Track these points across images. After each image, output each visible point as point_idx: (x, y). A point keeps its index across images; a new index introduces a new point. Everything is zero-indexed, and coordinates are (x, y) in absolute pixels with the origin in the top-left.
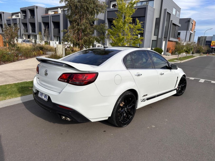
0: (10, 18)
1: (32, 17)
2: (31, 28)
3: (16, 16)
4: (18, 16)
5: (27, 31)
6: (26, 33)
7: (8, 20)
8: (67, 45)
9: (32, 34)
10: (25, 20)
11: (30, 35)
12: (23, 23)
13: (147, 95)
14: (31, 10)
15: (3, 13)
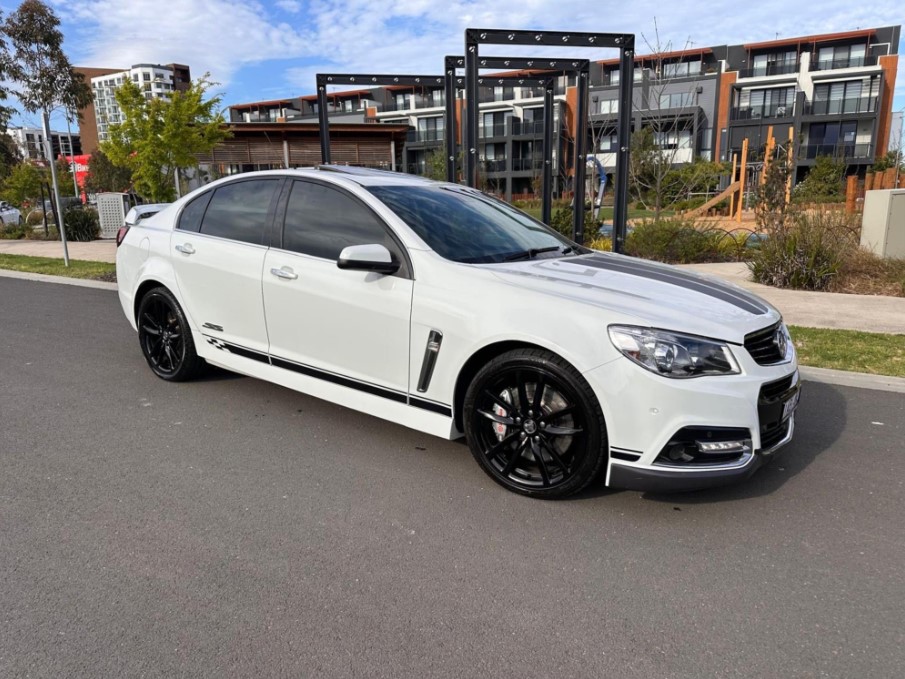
13: (219, 329)
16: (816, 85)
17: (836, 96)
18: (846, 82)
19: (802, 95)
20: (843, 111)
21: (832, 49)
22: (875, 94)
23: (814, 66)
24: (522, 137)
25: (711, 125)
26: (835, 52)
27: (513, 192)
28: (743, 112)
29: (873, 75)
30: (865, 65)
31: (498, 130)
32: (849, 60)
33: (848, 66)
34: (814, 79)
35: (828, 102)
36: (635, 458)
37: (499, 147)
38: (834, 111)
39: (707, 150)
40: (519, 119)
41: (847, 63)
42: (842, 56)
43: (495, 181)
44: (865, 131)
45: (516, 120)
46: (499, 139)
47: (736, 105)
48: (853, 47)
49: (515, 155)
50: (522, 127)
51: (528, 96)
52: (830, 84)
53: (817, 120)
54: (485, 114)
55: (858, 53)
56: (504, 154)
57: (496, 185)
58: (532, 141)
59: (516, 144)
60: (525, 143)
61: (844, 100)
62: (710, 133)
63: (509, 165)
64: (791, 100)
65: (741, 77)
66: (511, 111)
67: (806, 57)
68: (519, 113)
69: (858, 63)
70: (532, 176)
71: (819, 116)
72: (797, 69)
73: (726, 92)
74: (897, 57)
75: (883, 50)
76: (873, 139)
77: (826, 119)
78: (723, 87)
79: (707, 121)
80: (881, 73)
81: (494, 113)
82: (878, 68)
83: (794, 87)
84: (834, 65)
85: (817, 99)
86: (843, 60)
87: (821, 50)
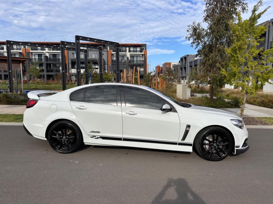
0: (192, 60)
3: (199, 57)
4: (201, 57)
13: (99, 132)
14: (185, 58)
15: (188, 55)
16: (131, 56)
18: (137, 56)
19: (128, 58)
20: (137, 62)
21: (133, 47)
22: (143, 59)
23: (130, 51)
24: (49, 62)
25: (106, 63)
26: (133, 48)
27: (47, 79)
28: (114, 61)
29: (142, 55)
30: (140, 52)
31: (40, 59)
32: (137, 50)
33: (136, 52)
34: (130, 54)
35: (134, 60)
36: (239, 147)
37: (41, 65)
38: (135, 63)
39: (106, 70)
40: (48, 57)
41: (136, 51)
42: (135, 49)
43: (41, 75)
44: (142, 68)
45: (47, 57)
46: (40, 62)
47: (112, 59)
48: (137, 48)
49: (47, 67)
50: (49, 59)
51: (50, 50)
52: (134, 56)
54: (35, 54)
55: (138, 49)
56: (43, 67)
57: (41, 77)
58: (53, 64)
59: (47, 64)
60: (50, 64)
61: (137, 60)
62: (107, 65)
63: (45, 71)
64: (126, 59)
65: (113, 52)
66: (45, 54)
67: (128, 48)
68: (48, 55)
69: (138, 51)
70: (54, 74)
71: (132, 63)
72: (126, 51)
73: (110, 55)
74: (147, 51)
75: (143, 49)
76: (144, 69)
78: (109, 54)
79: (105, 63)
80: (144, 54)
81: (38, 54)
82: (143, 53)
83: (125, 56)
84: (134, 51)
85: (131, 59)
86: (135, 51)
87: (131, 47)
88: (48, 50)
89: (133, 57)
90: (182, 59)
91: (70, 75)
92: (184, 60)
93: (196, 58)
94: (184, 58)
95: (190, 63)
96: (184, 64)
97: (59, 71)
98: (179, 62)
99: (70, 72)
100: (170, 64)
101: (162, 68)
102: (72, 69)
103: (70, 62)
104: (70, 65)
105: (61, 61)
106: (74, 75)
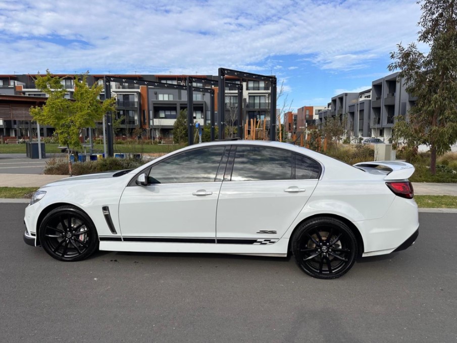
0: (354, 101)
1: (391, 94)
2: (387, 116)
3: (365, 97)
4: (368, 97)
5: (379, 123)
6: (377, 126)
7: (352, 106)
8: (402, 143)
9: (386, 127)
10: (378, 101)
11: (383, 128)
12: (374, 108)
14: (341, 98)
15: (346, 94)
16: (249, 96)
17: (257, 101)
18: (260, 96)
19: (245, 99)
20: (260, 107)
21: (252, 82)
22: (270, 101)
23: (247, 89)
26: (254, 83)
30: (265, 90)
32: (259, 87)
33: (259, 90)
34: (249, 93)
35: (254, 103)
38: (257, 108)
39: (209, 120)
42: (256, 85)
44: (268, 115)
48: (260, 82)
50: (117, 103)
51: (119, 88)
52: (254, 96)
53: (251, 110)
55: (262, 85)
60: (119, 111)
61: (260, 103)
62: (209, 112)
67: (244, 84)
68: (115, 96)
69: (262, 89)
70: (125, 127)
71: (251, 109)
77: (253, 110)
79: (208, 107)
82: (270, 91)
84: (254, 89)
85: (250, 102)
86: (257, 87)
87: (249, 82)
88: (116, 88)
89: (253, 98)
90: (334, 101)
91: (151, 129)
92: (338, 102)
93: (361, 100)
94: (339, 98)
95: (349, 106)
96: (338, 108)
97: (133, 122)
98: (327, 105)
99: (151, 124)
100: (311, 109)
101: (296, 116)
102: (155, 120)
103: (151, 107)
104: (151, 113)
105: (136, 106)
106: (158, 129)
